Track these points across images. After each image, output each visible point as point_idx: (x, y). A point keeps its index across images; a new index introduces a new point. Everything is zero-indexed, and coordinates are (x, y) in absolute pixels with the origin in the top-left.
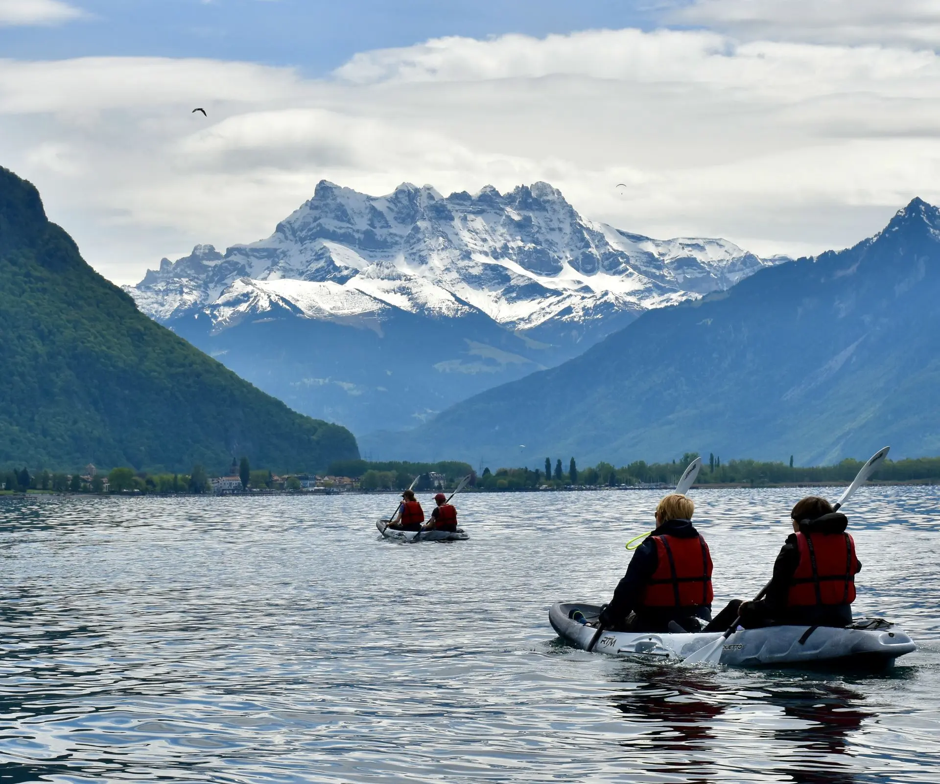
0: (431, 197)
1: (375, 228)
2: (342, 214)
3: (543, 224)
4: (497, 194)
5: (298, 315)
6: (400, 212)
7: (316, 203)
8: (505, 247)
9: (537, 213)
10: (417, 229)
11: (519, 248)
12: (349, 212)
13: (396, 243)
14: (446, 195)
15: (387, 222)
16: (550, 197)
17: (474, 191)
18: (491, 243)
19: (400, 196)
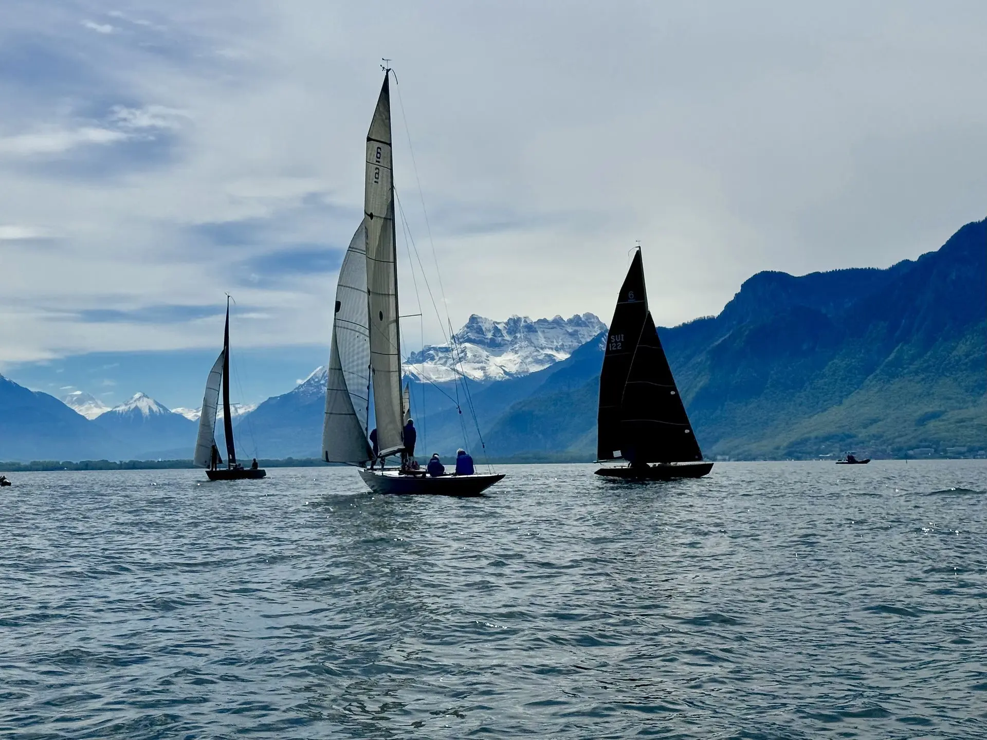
0: (525, 321)
1: (496, 337)
2: (480, 331)
3: (586, 333)
4: (562, 319)
5: (417, 382)
6: (509, 329)
7: (469, 325)
8: (563, 345)
9: (584, 328)
10: (516, 337)
11: (570, 345)
12: (484, 329)
13: (506, 344)
14: (535, 320)
15: (502, 334)
16: (593, 320)
17: (550, 318)
18: (555, 343)
19: (510, 321)
